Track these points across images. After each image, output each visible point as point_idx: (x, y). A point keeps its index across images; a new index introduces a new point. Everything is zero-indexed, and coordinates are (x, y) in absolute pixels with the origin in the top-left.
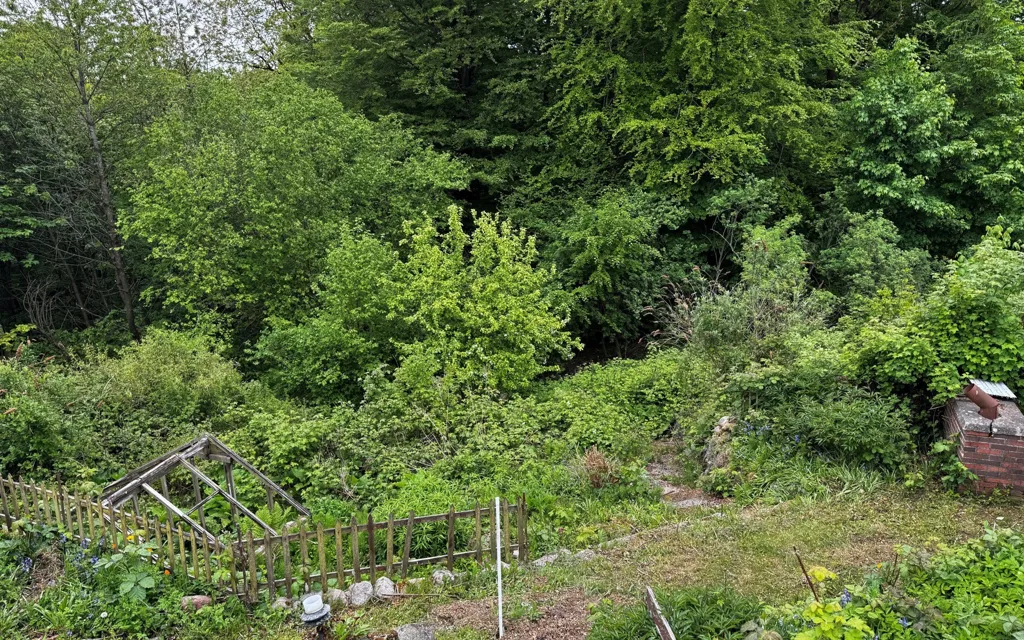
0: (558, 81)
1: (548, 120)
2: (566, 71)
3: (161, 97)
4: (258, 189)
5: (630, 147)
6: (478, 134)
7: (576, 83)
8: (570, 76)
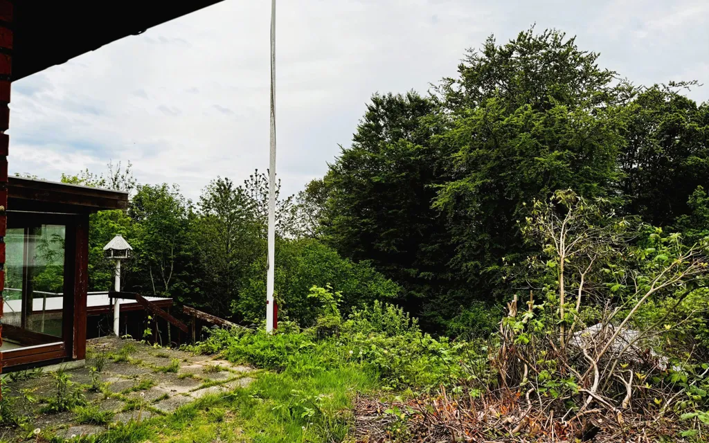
0: (454, 245)
1: (451, 264)
2: (458, 240)
3: (260, 251)
4: (294, 292)
5: (494, 280)
6: (413, 272)
7: (464, 246)
8: (461, 243)
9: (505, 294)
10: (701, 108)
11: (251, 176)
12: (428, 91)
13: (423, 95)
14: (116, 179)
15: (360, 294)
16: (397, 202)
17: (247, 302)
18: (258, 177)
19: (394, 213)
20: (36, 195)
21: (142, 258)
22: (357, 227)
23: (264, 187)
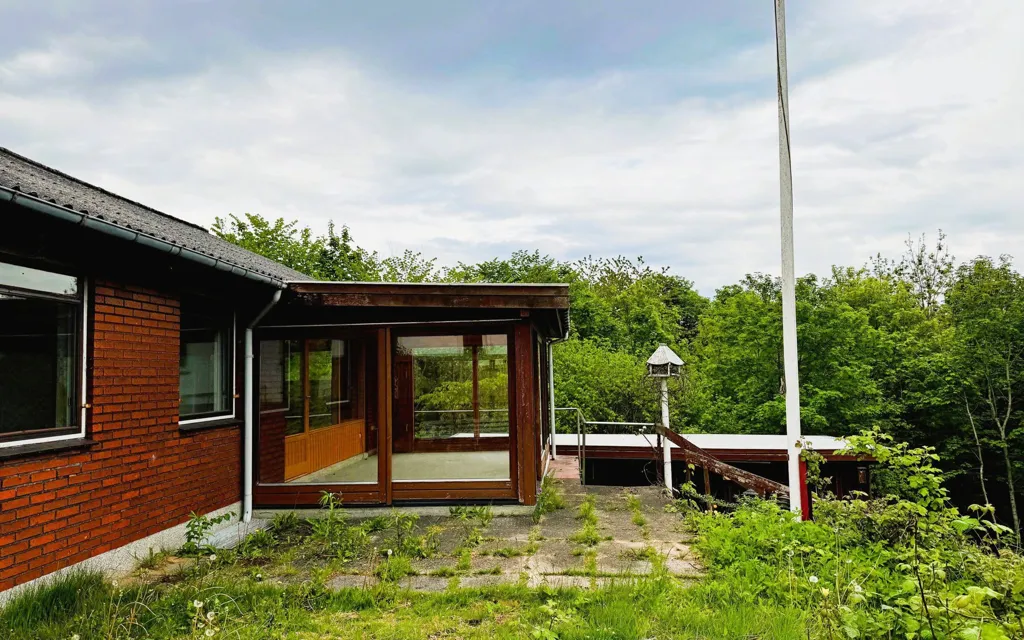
14: (920, 261)
20: (455, 301)
21: (949, 382)
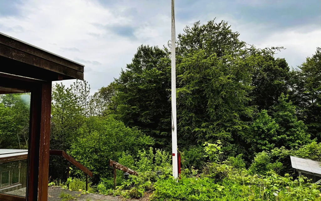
4: (103, 144)
5: (197, 135)
6: (158, 132)
7: (182, 119)
8: (181, 118)
9: (202, 142)
10: (276, 60)
11: (74, 83)
12: (164, 46)
13: (161, 48)
15: (135, 144)
16: (150, 98)
17: (77, 150)
18: (78, 83)
19: (149, 103)
22: (130, 110)
23: (81, 89)
